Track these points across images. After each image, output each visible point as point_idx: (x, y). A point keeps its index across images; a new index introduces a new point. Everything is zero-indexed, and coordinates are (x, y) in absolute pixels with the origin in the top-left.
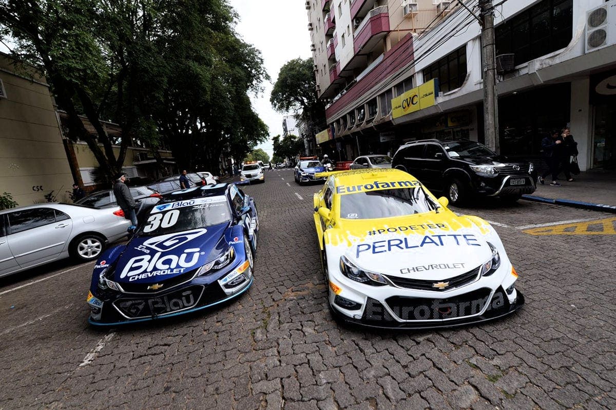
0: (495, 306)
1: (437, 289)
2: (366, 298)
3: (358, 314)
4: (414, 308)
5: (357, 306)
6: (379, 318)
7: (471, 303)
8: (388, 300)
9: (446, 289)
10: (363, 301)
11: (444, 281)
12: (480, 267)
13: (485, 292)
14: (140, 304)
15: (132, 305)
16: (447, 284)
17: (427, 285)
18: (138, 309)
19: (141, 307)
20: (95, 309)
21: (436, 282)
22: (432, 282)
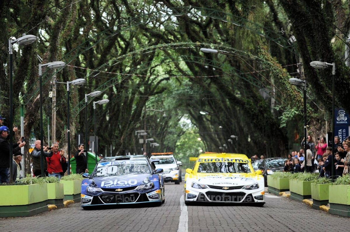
1: (224, 189)
2: (199, 193)
3: (195, 199)
5: (195, 197)
8: (206, 193)
9: (227, 189)
10: (197, 194)
11: (227, 187)
12: (244, 186)
13: (243, 194)
16: (228, 188)
17: (221, 188)
21: (224, 187)
22: (222, 187)
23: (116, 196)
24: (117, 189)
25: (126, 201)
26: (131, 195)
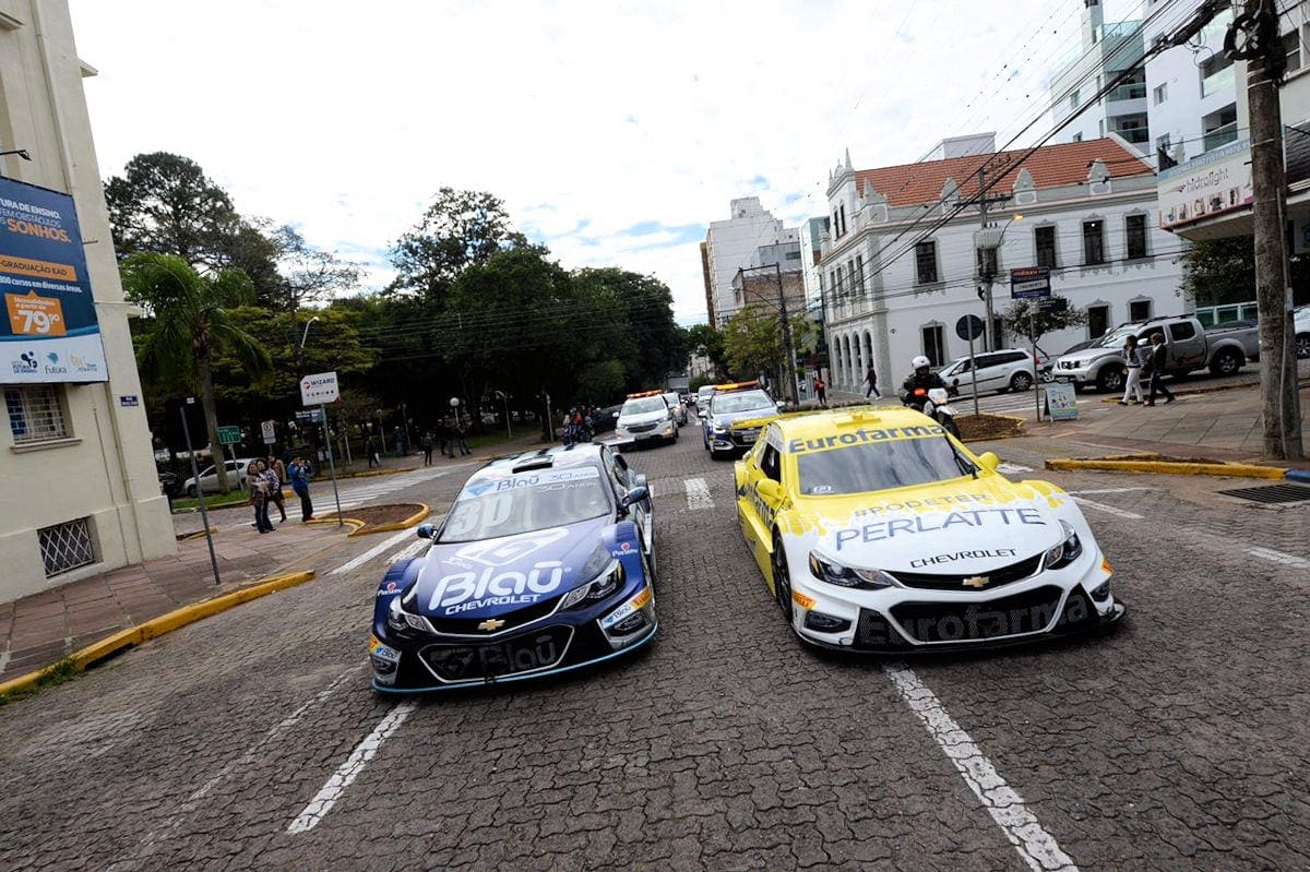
0: (1071, 617)
2: (858, 610)
3: (847, 637)
4: (938, 621)
5: (845, 625)
6: (881, 640)
7: (1029, 611)
8: (893, 610)
9: (986, 587)
10: (854, 616)
11: (982, 575)
12: (1041, 554)
13: (1052, 592)
14: (466, 655)
15: (452, 656)
16: (986, 580)
17: (953, 582)
18: (461, 664)
19: (466, 661)
20: (385, 665)
21: (969, 577)
22: (960, 578)
23: (482, 650)
24: (484, 620)
25: (521, 666)
26: (539, 640)
